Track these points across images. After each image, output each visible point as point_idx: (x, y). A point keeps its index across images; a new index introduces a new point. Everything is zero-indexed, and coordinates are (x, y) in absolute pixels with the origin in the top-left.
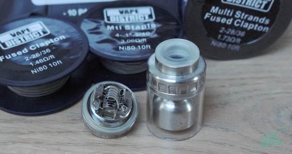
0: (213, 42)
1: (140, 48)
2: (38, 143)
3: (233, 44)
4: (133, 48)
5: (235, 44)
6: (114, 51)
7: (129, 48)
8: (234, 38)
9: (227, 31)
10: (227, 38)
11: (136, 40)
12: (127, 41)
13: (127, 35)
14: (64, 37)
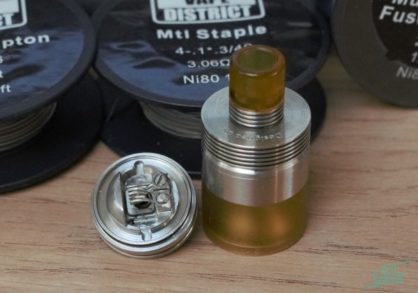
4: (216, 79)
7: (205, 79)
11: (221, 62)
12: (202, 63)
13: (202, 50)
14: (47, 39)
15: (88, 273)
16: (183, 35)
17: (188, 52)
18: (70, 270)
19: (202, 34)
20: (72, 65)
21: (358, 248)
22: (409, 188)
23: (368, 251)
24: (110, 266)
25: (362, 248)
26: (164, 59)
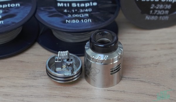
0: (147, 17)
1: (83, 22)
2: (6, 95)
3: (162, 15)
4: (78, 21)
5: (165, 15)
6: (62, 23)
7: (74, 21)
8: (163, 11)
9: (157, 6)
10: (157, 12)
11: (80, 15)
12: (73, 16)
13: (73, 11)
14: (19, 5)
15: (36, 87)
16: (67, 5)
17: (68, 11)
18: (30, 86)
19: (74, 5)
20: (26, 15)
21: (133, 78)
22: (151, 57)
23: (136, 79)
24: (44, 85)
25: (134, 78)
26: (60, 13)
